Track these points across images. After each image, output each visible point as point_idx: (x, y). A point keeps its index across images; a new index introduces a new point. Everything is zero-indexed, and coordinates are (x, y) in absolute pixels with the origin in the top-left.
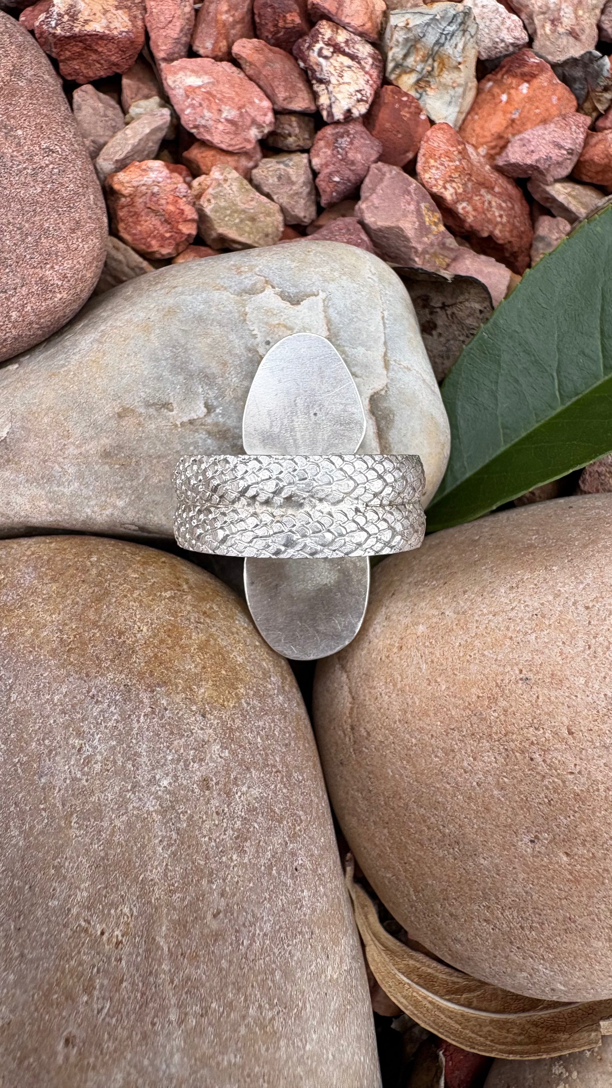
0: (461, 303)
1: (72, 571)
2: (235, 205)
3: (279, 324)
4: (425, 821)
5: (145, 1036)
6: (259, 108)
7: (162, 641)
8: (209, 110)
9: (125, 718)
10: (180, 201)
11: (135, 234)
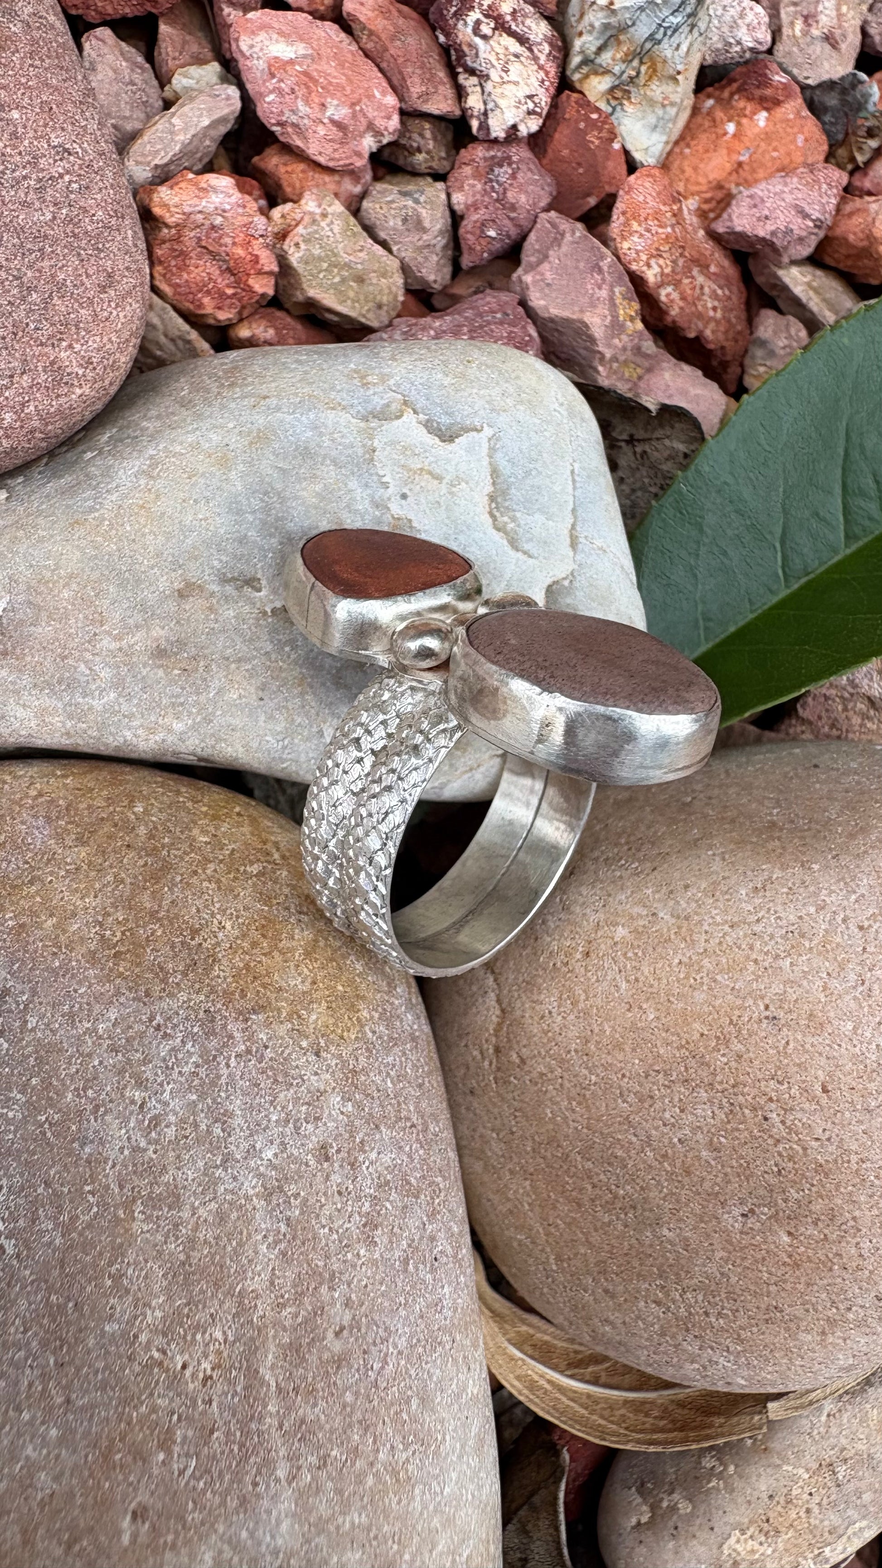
0: (658, 439)
1: (107, 828)
2: (335, 255)
3: (421, 469)
4: (589, 1177)
5: (243, 1501)
6: (380, 106)
7: (254, 944)
8: (307, 102)
9: (209, 1060)
10: (254, 242)
11: (178, 285)
